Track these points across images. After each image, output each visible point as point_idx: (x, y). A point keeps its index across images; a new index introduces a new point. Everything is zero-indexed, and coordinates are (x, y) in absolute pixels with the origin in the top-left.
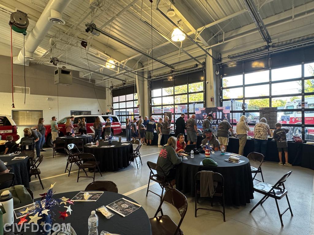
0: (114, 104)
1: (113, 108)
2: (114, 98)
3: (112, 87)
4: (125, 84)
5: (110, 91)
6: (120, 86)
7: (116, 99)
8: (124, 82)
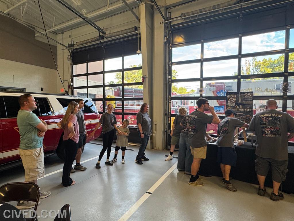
0: (75, 78)
1: (73, 85)
2: (74, 66)
3: (72, 45)
4: (102, 38)
5: (67, 53)
6: (92, 42)
7: (80, 68)
8: (101, 34)
